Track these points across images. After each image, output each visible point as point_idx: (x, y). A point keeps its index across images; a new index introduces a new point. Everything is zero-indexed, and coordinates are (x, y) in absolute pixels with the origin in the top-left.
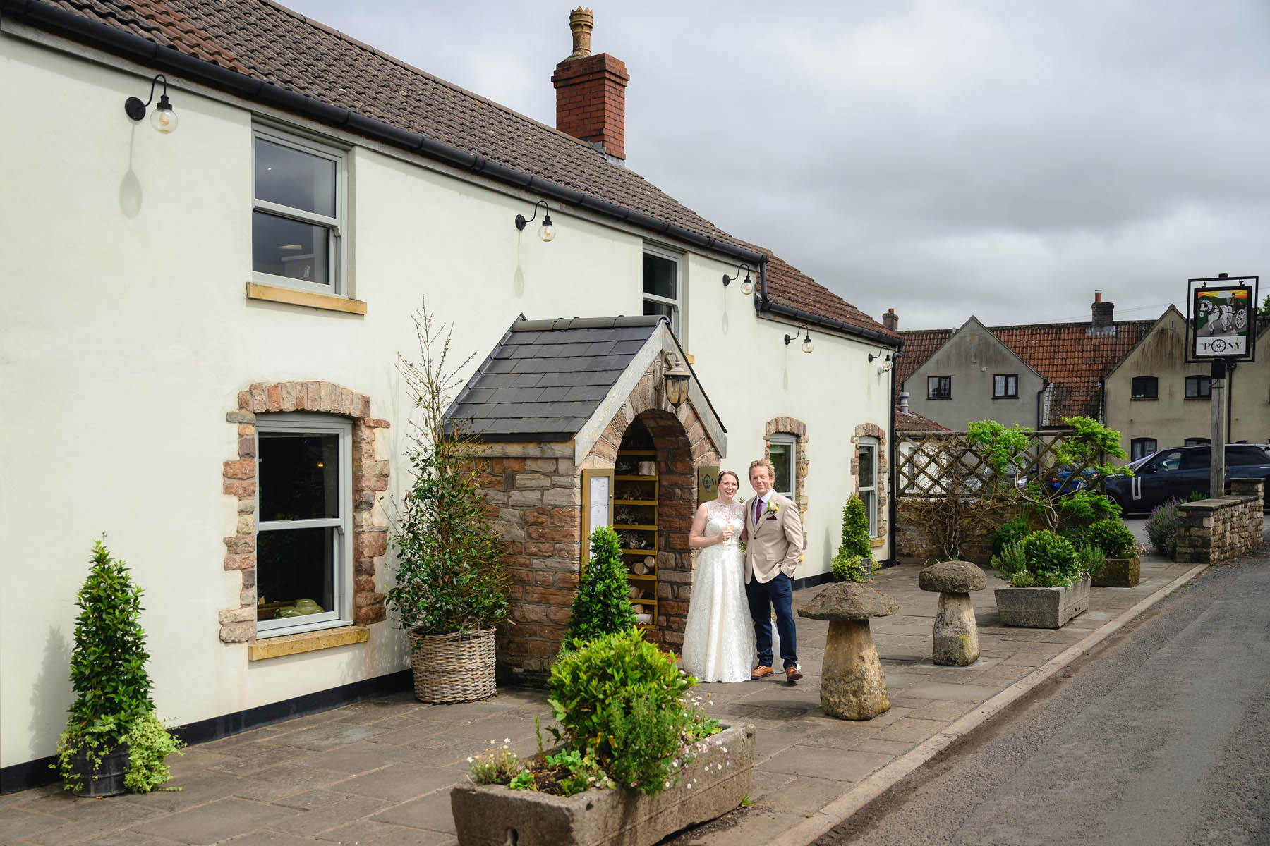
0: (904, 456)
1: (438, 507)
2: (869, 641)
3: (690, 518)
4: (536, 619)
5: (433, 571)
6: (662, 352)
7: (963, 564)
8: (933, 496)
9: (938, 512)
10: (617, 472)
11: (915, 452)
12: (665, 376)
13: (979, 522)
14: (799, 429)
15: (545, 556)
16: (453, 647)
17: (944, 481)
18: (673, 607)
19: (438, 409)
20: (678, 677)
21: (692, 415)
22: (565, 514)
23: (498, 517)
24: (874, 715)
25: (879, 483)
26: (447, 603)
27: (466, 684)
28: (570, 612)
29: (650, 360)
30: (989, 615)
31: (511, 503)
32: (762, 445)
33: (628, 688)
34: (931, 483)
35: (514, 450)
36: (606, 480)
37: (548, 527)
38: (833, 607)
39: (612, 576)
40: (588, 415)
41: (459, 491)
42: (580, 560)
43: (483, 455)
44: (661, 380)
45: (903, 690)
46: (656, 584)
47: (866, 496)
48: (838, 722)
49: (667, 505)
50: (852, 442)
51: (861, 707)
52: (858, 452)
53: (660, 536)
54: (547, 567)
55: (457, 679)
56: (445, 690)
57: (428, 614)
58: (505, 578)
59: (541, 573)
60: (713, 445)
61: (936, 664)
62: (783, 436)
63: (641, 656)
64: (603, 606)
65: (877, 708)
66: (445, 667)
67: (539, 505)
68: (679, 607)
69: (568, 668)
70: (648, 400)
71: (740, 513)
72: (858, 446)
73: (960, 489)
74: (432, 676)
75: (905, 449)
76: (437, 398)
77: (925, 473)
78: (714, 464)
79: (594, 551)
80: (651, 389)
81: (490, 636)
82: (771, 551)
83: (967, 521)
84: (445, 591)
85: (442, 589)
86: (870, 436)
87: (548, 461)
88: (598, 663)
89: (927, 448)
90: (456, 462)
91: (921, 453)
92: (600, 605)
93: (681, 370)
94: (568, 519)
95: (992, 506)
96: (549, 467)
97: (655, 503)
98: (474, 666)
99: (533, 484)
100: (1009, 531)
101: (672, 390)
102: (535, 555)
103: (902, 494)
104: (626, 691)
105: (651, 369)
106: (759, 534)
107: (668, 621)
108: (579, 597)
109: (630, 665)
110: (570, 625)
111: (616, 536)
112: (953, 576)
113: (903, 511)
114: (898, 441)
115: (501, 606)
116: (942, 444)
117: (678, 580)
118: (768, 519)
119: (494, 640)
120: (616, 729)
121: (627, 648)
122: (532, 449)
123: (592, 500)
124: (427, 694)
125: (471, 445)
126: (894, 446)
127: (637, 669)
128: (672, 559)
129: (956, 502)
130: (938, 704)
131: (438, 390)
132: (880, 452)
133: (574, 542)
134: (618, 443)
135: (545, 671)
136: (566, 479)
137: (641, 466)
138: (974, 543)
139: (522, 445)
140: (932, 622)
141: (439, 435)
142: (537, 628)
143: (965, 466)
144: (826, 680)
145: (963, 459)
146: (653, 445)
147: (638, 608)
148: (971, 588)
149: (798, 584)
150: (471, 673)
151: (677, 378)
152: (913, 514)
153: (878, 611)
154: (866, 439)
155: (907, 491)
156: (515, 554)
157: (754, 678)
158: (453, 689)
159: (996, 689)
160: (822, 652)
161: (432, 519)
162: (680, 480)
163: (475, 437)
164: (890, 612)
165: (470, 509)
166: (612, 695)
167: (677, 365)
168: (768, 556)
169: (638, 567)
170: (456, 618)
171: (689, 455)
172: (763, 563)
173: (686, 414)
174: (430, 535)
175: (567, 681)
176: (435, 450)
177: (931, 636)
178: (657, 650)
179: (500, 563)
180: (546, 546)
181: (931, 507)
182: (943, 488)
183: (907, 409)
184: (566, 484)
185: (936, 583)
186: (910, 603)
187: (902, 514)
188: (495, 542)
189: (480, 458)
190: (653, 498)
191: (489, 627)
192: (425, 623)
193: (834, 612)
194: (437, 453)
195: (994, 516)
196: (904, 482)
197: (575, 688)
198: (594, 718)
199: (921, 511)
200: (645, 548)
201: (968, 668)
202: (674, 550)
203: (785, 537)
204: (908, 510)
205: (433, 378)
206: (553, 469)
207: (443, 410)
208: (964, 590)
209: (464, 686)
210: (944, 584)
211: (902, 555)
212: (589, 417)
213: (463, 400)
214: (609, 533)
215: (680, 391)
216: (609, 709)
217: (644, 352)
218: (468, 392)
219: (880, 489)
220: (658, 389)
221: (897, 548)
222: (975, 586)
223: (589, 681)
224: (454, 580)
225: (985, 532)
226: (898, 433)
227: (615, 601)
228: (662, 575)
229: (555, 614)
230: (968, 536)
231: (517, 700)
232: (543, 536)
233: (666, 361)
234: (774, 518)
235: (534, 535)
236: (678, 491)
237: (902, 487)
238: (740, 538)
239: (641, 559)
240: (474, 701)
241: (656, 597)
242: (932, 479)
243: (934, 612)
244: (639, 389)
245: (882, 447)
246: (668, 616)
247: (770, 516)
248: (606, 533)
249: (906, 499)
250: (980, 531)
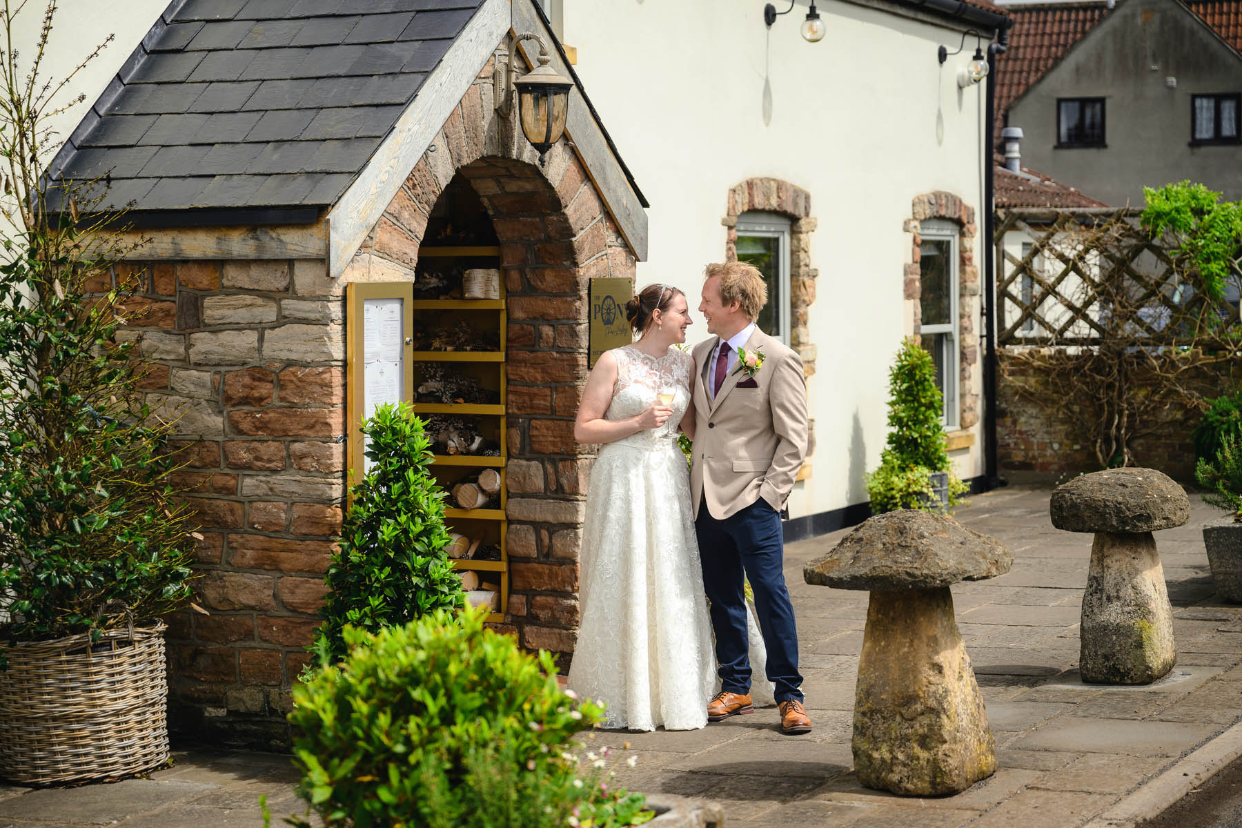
0: (1012, 260)
1: (36, 367)
2: (953, 632)
3: (575, 388)
4: (253, 603)
5: (28, 502)
6: (510, 35)
7: (1142, 474)
8: (1073, 342)
9: (1084, 375)
10: (420, 292)
11: (1036, 252)
12: (517, 85)
13: (1166, 396)
14: (796, 204)
15: (269, 469)
16: (73, 666)
17: (1094, 312)
18: (540, 575)
19: (33, 159)
20: (561, 704)
21: (574, 168)
22: (311, 379)
23: (166, 389)
24: (963, 784)
25: (962, 317)
26: (60, 572)
27: (105, 743)
28: (323, 586)
29: (485, 53)
30: (1193, 581)
31: (194, 358)
32: (721, 235)
33: (458, 730)
34: (1070, 314)
35: (199, 244)
36: (396, 307)
37: (274, 408)
38: (878, 562)
39: (412, 508)
40: (355, 169)
41: (83, 333)
42: (345, 476)
43: (131, 255)
44: (509, 95)
45: (1022, 734)
46: (504, 528)
47: (935, 344)
48: (890, 801)
49: (524, 361)
50: (906, 230)
51: (936, 768)
52: (919, 253)
53: (510, 425)
54: (272, 494)
55: (86, 733)
56: (59, 758)
57: (21, 596)
58: (184, 518)
59: (261, 505)
60: (619, 232)
61: (1087, 681)
62: (764, 219)
63: (482, 662)
64: (394, 571)
65: (970, 770)
66: (58, 709)
67: (254, 361)
68: (552, 576)
69: (330, 690)
70: (483, 137)
71: (681, 372)
72: (919, 240)
73: (1128, 327)
74: (32, 728)
75: (1014, 246)
76: (30, 134)
77: (1056, 294)
78: (620, 273)
79: (374, 456)
80: (489, 114)
81: (154, 641)
82: (743, 453)
83: (1142, 394)
84: (57, 547)
85: (50, 542)
86: (942, 218)
87: (272, 267)
88: (393, 678)
89: (1060, 243)
90: (74, 272)
91: (1047, 253)
92: (387, 570)
93: (551, 73)
94: (318, 389)
95: (1194, 361)
96: (273, 280)
97: (499, 357)
98: (121, 705)
99: (241, 315)
100: (1228, 413)
101: (530, 114)
102: (247, 467)
103: (1008, 338)
104: (453, 735)
105: (489, 71)
106: (723, 415)
107: (530, 605)
108: (345, 554)
109: (460, 680)
110: (325, 613)
111: (419, 423)
112: (1120, 499)
113: (1012, 373)
114: (1001, 228)
115: (177, 577)
116: (1093, 233)
117: (550, 518)
118: (739, 385)
119: (163, 649)
120: (433, 814)
121: (452, 646)
122: (239, 244)
123: (368, 349)
124: (20, 767)
125: (106, 236)
126: (992, 240)
127: (473, 690)
128: (535, 474)
129: (1120, 354)
130: (1094, 761)
131: (33, 116)
132: (963, 251)
133: (329, 439)
134: (420, 228)
135: (273, 712)
136: (313, 305)
137: (469, 280)
138: (1159, 437)
139: (217, 235)
140: (1077, 598)
141: (36, 216)
142: (255, 622)
143: (1137, 278)
144: (864, 714)
145: (1133, 265)
146: (494, 232)
147: (468, 579)
148: (1157, 522)
149: (797, 529)
150: (114, 719)
151: (542, 91)
152: (1032, 381)
153: (970, 569)
154: (935, 224)
155: (1019, 333)
156: (205, 466)
157: (713, 719)
158: (78, 755)
159: (1211, 728)
160: (852, 664)
161: (25, 393)
162: (551, 307)
163: (114, 218)
164: (994, 571)
165: (105, 372)
166: (423, 744)
167: (543, 63)
168: (736, 462)
169: (466, 493)
170: (80, 604)
171: (570, 254)
172: (727, 475)
173: (564, 166)
174: (21, 427)
175: (328, 718)
176: (27, 247)
177: (1076, 626)
178: (514, 650)
179: (174, 486)
180: (271, 449)
181: (1070, 365)
182: (1092, 324)
183: (1017, 164)
184: (312, 316)
185: (1087, 514)
186: (1032, 562)
187: (1008, 379)
188: (161, 443)
189: (124, 263)
190: (495, 347)
191: (152, 623)
192: (13, 617)
193: (878, 572)
194: (32, 253)
195: (1197, 383)
196: (1013, 314)
197: (345, 731)
198: (385, 795)
199: (1048, 375)
200: (479, 452)
201: (1153, 687)
202: (541, 456)
203: (771, 427)
204: (1023, 373)
205: (21, 90)
206: (281, 283)
207: (45, 160)
208: (1144, 527)
209: (101, 748)
210: (1103, 515)
211: (1011, 466)
212: (358, 173)
213: (87, 140)
214: (404, 416)
215: (550, 119)
216: (415, 774)
217: (473, 35)
218: (95, 122)
219: (963, 330)
220: (502, 114)
221: (1000, 451)
222: (1166, 518)
223: (372, 717)
224: (76, 522)
225: (1179, 415)
226: (1001, 213)
227: (420, 560)
228: (517, 508)
229: (293, 593)
230: (1145, 424)
231: (216, 774)
232: (263, 426)
233: (520, 54)
234: (751, 384)
235: (245, 425)
236: (547, 331)
237: (1009, 324)
238: (679, 428)
239: (471, 475)
240: (123, 778)
241: (504, 556)
242: (1070, 306)
243: (1080, 577)
244: (462, 113)
245: (968, 242)
246: (530, 594)
247: (744, 379)
248: (397, 419)
249: (1017, 350)
250: (1168, 413)
